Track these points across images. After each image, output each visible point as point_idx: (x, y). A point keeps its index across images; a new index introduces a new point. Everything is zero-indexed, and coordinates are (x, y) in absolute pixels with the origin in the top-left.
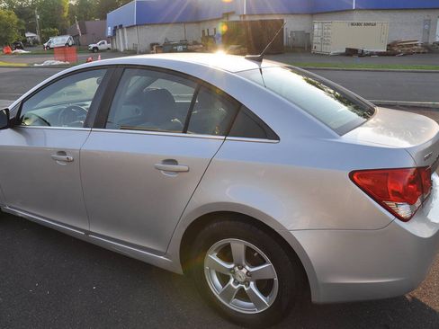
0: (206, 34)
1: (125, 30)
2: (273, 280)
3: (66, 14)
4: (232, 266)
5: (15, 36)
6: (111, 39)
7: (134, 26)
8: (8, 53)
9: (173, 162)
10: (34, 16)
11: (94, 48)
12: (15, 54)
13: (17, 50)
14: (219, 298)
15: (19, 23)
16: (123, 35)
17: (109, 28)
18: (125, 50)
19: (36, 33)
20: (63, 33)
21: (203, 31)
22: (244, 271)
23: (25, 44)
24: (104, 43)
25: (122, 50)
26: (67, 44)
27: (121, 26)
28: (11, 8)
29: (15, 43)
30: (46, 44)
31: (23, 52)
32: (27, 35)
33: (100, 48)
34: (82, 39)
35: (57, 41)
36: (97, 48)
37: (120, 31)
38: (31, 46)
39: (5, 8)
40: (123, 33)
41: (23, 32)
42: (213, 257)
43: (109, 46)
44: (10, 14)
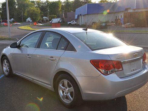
0: (117, 18)
1: (82, 16)
2: (73, 92)
3: (60, 9)
4: (65, 88)
5: (39, 18)
6: (76, 20)
7: (86, 15)
8: (35, 25)
9: (52, 57)
10: (47, 10)
11: (69, 24)
12: (38, 25)
13: (39, 24)
14: (61, 98)
15: (41, 13)
16: (82, 19)
17: (76, 15)
18: (82, 25)
19: (47, 17)
20: (58, 17)
21: (116, 17)
22: (67, 89)
23: (43, 21)
24: (74, 22)
25: (81, 25)
26: (59, 22)
27: (81, 15)
28: (39, 7)
29: (39, 21)
30: (50, 22)
31: (41, 24)
32: (44, 18)
33: (72, 24)
34: (65, 20)
35: (55, 21)
36: (70, 24)
37: (80, 17)
38: (45, 22)
39: (36, 7)
40: (82, 17)
41: (42, 17)
42: (61, 85)
43: (76, 23)
44: (38, 9)
